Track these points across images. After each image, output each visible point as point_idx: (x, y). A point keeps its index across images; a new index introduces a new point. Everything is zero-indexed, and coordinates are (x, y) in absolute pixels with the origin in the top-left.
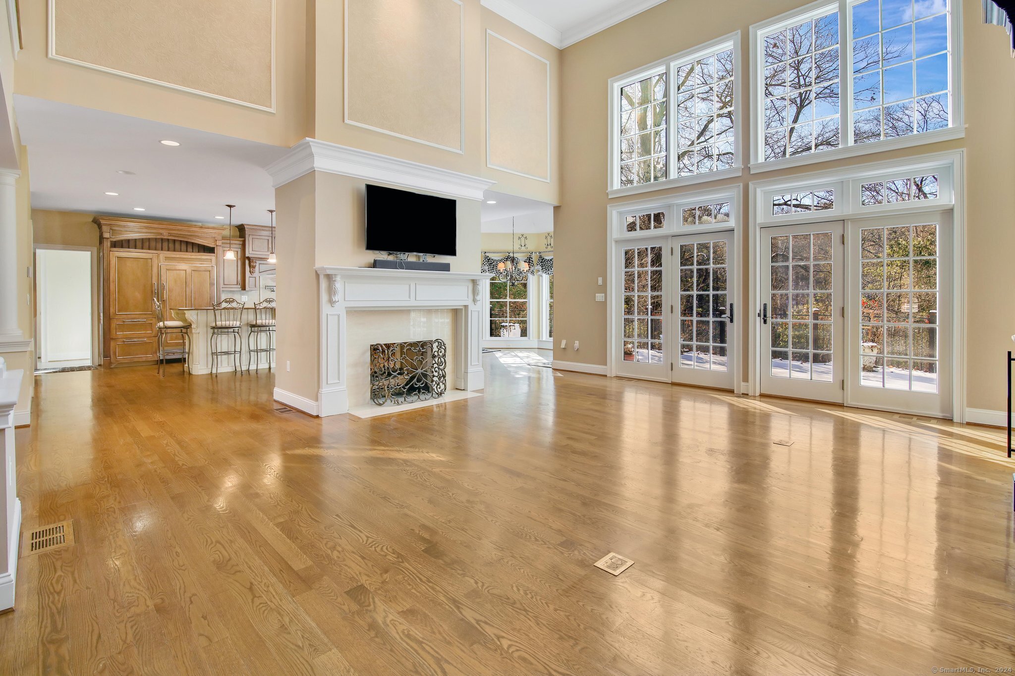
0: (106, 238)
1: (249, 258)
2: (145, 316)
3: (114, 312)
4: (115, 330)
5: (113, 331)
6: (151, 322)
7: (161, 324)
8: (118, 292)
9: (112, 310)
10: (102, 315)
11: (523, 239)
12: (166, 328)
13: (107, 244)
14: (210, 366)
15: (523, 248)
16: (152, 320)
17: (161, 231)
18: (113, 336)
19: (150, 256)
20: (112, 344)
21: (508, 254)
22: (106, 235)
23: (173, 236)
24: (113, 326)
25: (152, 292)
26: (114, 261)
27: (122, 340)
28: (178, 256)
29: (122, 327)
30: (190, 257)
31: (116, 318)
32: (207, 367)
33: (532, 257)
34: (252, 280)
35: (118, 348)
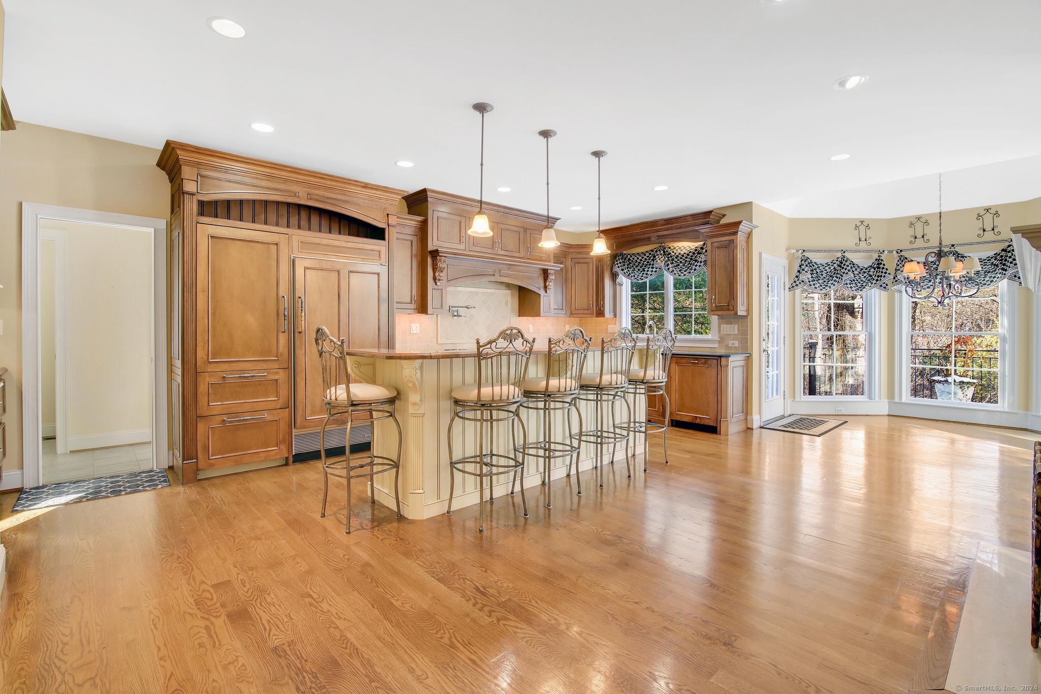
0: (188, 193)
1: (435, 254)
2: (265, 366)
3: (205, 358)
4: (206, 398)
5: (203, 401)
6: (277, 377)
7: (339, 393)
8: (214, 314)
9: (201, 353)
10: (178, 363)
11: (862, 228)
12: (353, 405)
13: (191, 206)
14: (445, 495)
15: (863, 244)
16: (277, 373)
17: (295, 188)
18: (203, 411)
19: (274, 238)
20: (201, 427)
21: (839, 255)
22: (189, 187)
23: (316, 200)
24: (202, 388)
25: (278, 315)
26: (203, 245)
27: (220, 418)
28: (325, 242)
29: (221, 388)
30: (344, 244)
31: (209, 370)
32: (439, 498)
33: (881, 258)
34: (437, 293)
35: (213, 437)
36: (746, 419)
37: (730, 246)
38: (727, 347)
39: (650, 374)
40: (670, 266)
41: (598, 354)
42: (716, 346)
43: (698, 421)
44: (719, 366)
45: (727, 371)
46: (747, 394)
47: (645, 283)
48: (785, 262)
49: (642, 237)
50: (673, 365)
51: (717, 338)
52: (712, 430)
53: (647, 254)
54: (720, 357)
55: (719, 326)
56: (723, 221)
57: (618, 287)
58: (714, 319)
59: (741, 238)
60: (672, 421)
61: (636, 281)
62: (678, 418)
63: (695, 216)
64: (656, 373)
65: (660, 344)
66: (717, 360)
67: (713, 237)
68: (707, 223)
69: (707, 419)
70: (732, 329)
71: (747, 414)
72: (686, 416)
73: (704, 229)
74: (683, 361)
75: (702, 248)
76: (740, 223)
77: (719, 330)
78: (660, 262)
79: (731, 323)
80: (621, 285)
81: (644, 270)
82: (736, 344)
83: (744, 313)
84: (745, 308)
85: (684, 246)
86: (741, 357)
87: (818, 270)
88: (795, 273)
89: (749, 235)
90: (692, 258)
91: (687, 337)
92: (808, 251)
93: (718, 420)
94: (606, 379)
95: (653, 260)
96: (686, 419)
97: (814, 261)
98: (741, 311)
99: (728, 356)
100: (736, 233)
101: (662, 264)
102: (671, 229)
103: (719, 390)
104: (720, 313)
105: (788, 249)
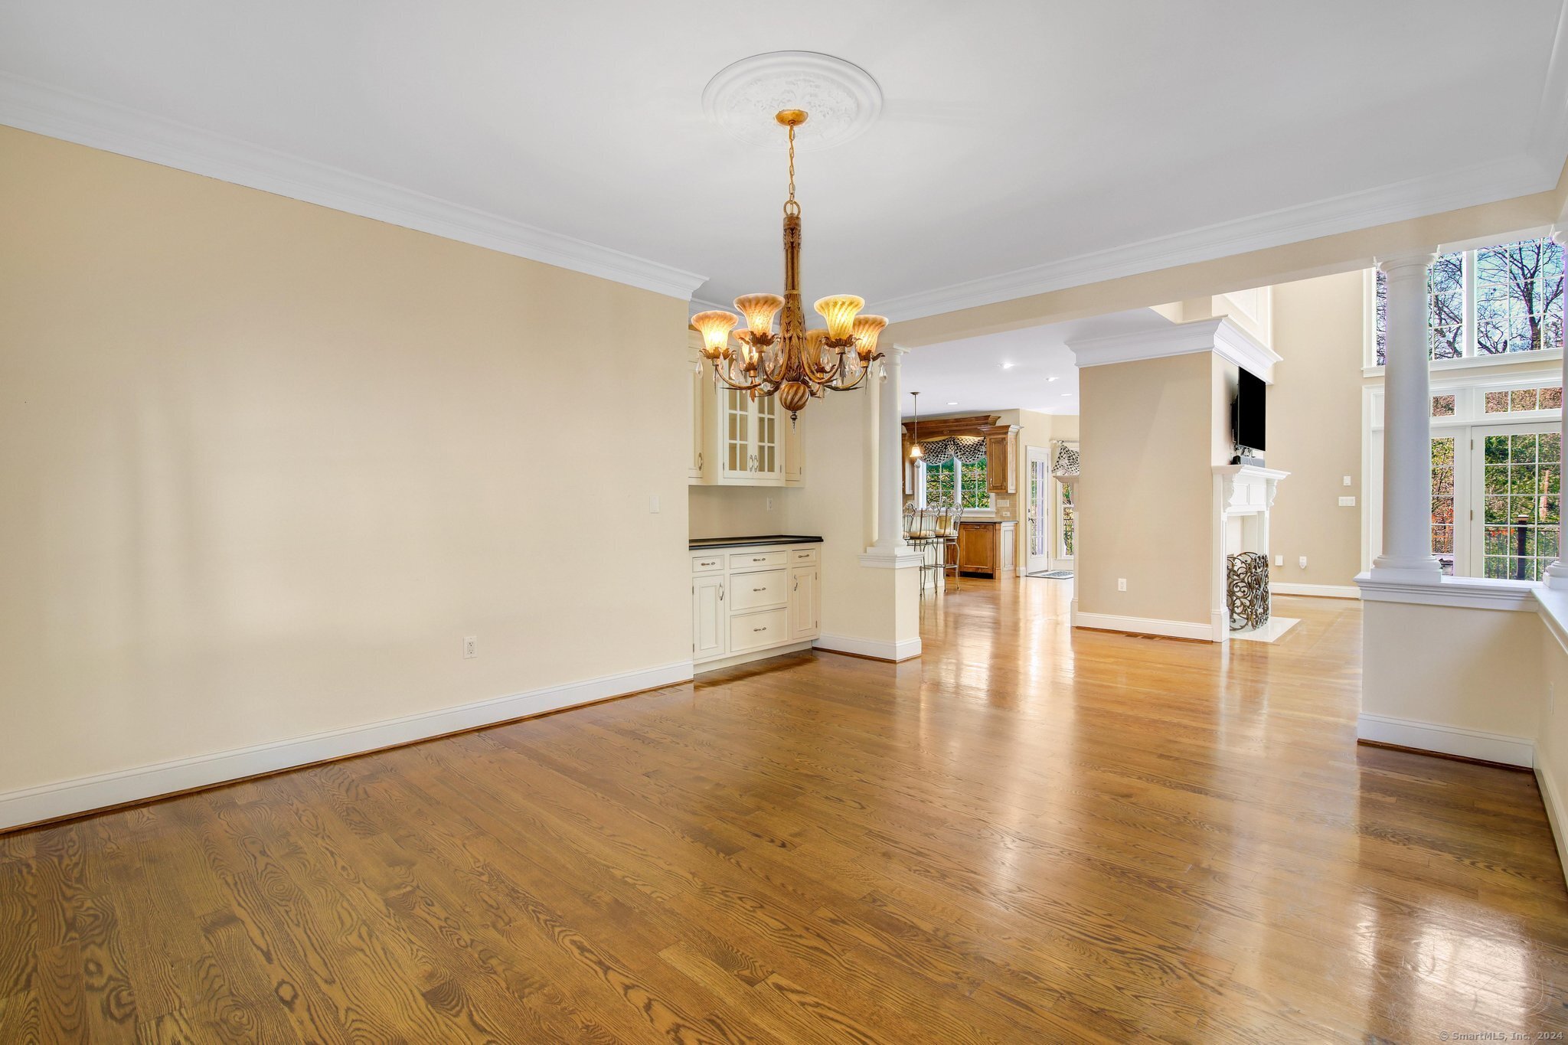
36: (1015, 570)
37: (1003, 442)
38: (1002, 516)
39: (948, 531)
40: (959, 454)
41: (919, 518)
42: (994, 516)
43: (980, 571)
44: (994, 529)
45: (1000, 533)
46: (1016, 551)
47: (939, 466)
48: (1049, 451)
49: (937, 430)
50: (962, 530)
51: (994, 510)
52: (989, 576)
53: (941, 444)
54: (995, 523)
55: (996, 501)
56: (999, 424)
57: (916, 469)
58: (992, 495)
59: (1010, 435)
60: (961, 572)
61: (931, 464)
62: (965, 570)
63: (977, 418)
64: (951, 532)
65: (954, 514)
66: (991, 526)
67: (990, 435)
68: (987, 423)
69: (985, 568)
70: (1006, 503)
71: (1016, 566)
72: (971, 568)
73: (985, 428)
74: (968, 527)
75: (983, 441)
76: (1009, 426)
77: (996, 504)
78: (951, 451)
79: (1004, 499)
80: (918, 467)
81: (937, 456)
82: (1008, 514)
83: (1014, 492)
84: (1014, 488)
85: (969, 440)
86: (1012, 524)
87: (1074, 457)
88: (1056, 459)
89: (1017, 434)
90: (975, 449)
91: (972, 509)
92: (1066, 441)
93: (993, 569)
94: (923, 533)
95: (945, 448)
96: (971, 571)
97: (1071, 449)
98: (1011, 489)
99: (1001, 523)
100: (1007, 433)
101: (953, 453)
102: (960, 426)
103: (994, 548)
104: (995, 491)
105: (1050, 440)
